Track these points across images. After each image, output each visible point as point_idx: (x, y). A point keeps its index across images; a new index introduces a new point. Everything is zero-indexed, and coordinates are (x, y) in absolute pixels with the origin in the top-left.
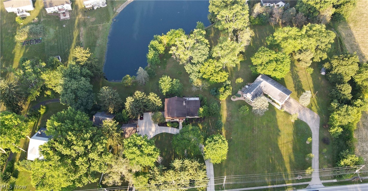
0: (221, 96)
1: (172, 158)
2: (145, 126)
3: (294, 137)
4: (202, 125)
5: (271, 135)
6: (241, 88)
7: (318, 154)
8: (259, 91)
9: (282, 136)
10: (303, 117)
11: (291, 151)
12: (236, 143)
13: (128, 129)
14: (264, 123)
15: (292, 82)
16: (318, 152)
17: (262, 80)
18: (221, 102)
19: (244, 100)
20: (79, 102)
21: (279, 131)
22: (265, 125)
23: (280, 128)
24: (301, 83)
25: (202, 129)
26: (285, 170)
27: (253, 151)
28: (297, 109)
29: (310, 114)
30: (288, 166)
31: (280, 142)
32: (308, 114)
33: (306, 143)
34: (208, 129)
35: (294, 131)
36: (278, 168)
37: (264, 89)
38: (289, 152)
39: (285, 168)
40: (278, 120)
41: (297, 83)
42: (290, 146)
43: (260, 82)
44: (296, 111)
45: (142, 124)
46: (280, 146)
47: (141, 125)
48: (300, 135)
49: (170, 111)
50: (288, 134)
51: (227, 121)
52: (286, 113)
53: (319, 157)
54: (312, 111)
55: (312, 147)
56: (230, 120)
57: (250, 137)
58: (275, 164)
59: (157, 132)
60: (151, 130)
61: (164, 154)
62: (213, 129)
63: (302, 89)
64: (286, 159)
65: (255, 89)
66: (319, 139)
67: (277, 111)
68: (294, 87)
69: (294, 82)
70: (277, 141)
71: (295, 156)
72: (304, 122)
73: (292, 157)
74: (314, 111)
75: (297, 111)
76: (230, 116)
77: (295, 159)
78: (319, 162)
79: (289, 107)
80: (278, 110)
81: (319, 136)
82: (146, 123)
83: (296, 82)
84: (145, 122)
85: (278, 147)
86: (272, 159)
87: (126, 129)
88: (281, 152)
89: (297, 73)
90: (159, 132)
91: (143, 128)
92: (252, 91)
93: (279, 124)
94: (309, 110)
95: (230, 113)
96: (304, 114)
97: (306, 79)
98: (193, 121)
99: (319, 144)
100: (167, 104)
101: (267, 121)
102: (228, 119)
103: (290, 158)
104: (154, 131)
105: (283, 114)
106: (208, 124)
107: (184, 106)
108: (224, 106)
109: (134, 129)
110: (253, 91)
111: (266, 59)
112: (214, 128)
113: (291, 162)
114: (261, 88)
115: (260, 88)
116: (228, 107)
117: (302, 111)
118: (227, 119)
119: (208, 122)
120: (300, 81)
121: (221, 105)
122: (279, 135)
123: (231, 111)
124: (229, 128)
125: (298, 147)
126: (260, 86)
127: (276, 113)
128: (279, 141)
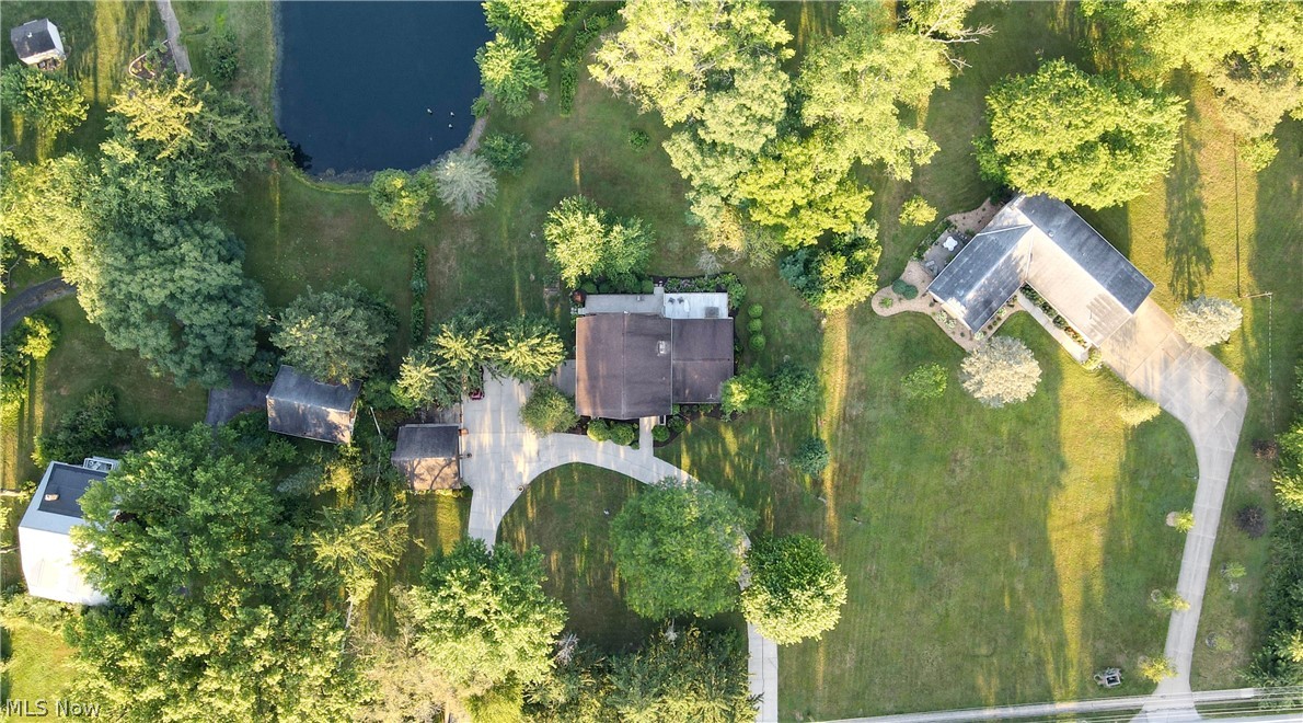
0: (829, 294)
1: (611, 583)
2: (496, 431)
3: (1119, 493)
4: (736, 436)
5: (1024, 487)
6: (920, 251)
7: (1205, 576)
8: (1002, 283)
9: (1071, 490)
10: (1177, 395)
11: (1095, 560)
12: (873, 521)
13: (423, 463)
14: (1004, 429)
15: (1163, 206)
16: (1208, 566)
17: (1023, 220)
18: (824, 321)
19: (929, 311)
20: (194, 348)
21: (1063, 466)
22: (1005, 437)
23: (1069, 453)
24: (1201, 217)
25: (738, 454)
26: (1061, 645)
27: (941, 558)
28: (1158, 354)
29: (1211, 379)
30: (1071, 625)
31: (1055, 522)
32: (1203, 378)
33: (1164, 522)
34: (764, 456)
35: (1123, 466)
36: (1032, 632)
37: (1026, 269)
38: (1085, 566)
39: (1062, 633)
40: (1065, 413)
41: (1182, 214)
42: (1096, 538)
43: (1016, 232)
44: (1152, 363)
45: (482, 418)
46: (1054, 536)
47: (477, 422)
48: (1145, 483)
49: (601, 384)
50: (1095, 479)
51: (845, 417)
52: (1105, 378)
53: (1207, 589)
54: (1220, 365)
55: (1187, 545)
56: (857, 416)
57: (937, 493)
58: (1021, 618)
59: (548, 462)
60: (518, 446)
61: (578, 564)
62: (782, 454)
63: (1199, 248)
64: (1070, 593)
65: (989, 274)
66: (1224, 505)
67: (1068, 370)
68: (1165, 235)
69: (1170, 204)
70: (1048, 514)
71: (1109, 583)
72: (1175, 419)
73: (1098, 586)
74: (1228, 365)
75: (1157, 367)
76: (861, 392)
77: (1108, 597)
78: (1202, 614)
79: (1125, 342)
80: (1074, 361)
81: (1226, 494)
82: (496, 412)
83: (1180, 209)
84: (493, 411)
85: (1046, 542)
86: (1013, 591)
87: (415, 463)
88: (1053, 566)
89: (1192, 157)
90: (555, 462)
91: (486, 438)
92: (971, 287)
93: (1067, 430)
94: (1209, 358)
95: (862, 376)
96: (1183, 382)
97: (1228, 192)
98: (699, 416)
99: (1219, 528)
100: (587, 344)
101: (1017, 417)
102: (852, 407)
103: (1088, 588)
104: (534, 454)
105: (1092, 383)
106: (764, 429)
107: (663, 357)
108: (838, 341)
109: (449, 465)
110: (977, 287)
111: (1061, 140)
112: (787, 452)
113: (1087, 607)
114: (1017, 263)
115: (1012, 267)
116: (855, 347)
117: (1177, 362)
118: (847, 403)
119: (764, 421)
120: (1197, 205)
121: (823, 334)
122: (1059, 484)
123: (865, 370)
124: (852, 454)
125: (1127, 542)
126: (1011, 255)
127: (1062, 378)
128: (1055, 510)
